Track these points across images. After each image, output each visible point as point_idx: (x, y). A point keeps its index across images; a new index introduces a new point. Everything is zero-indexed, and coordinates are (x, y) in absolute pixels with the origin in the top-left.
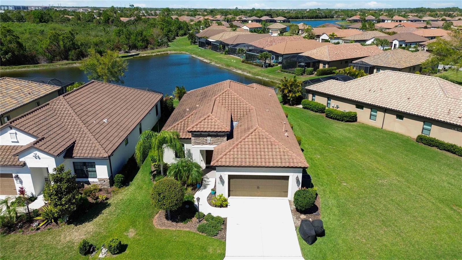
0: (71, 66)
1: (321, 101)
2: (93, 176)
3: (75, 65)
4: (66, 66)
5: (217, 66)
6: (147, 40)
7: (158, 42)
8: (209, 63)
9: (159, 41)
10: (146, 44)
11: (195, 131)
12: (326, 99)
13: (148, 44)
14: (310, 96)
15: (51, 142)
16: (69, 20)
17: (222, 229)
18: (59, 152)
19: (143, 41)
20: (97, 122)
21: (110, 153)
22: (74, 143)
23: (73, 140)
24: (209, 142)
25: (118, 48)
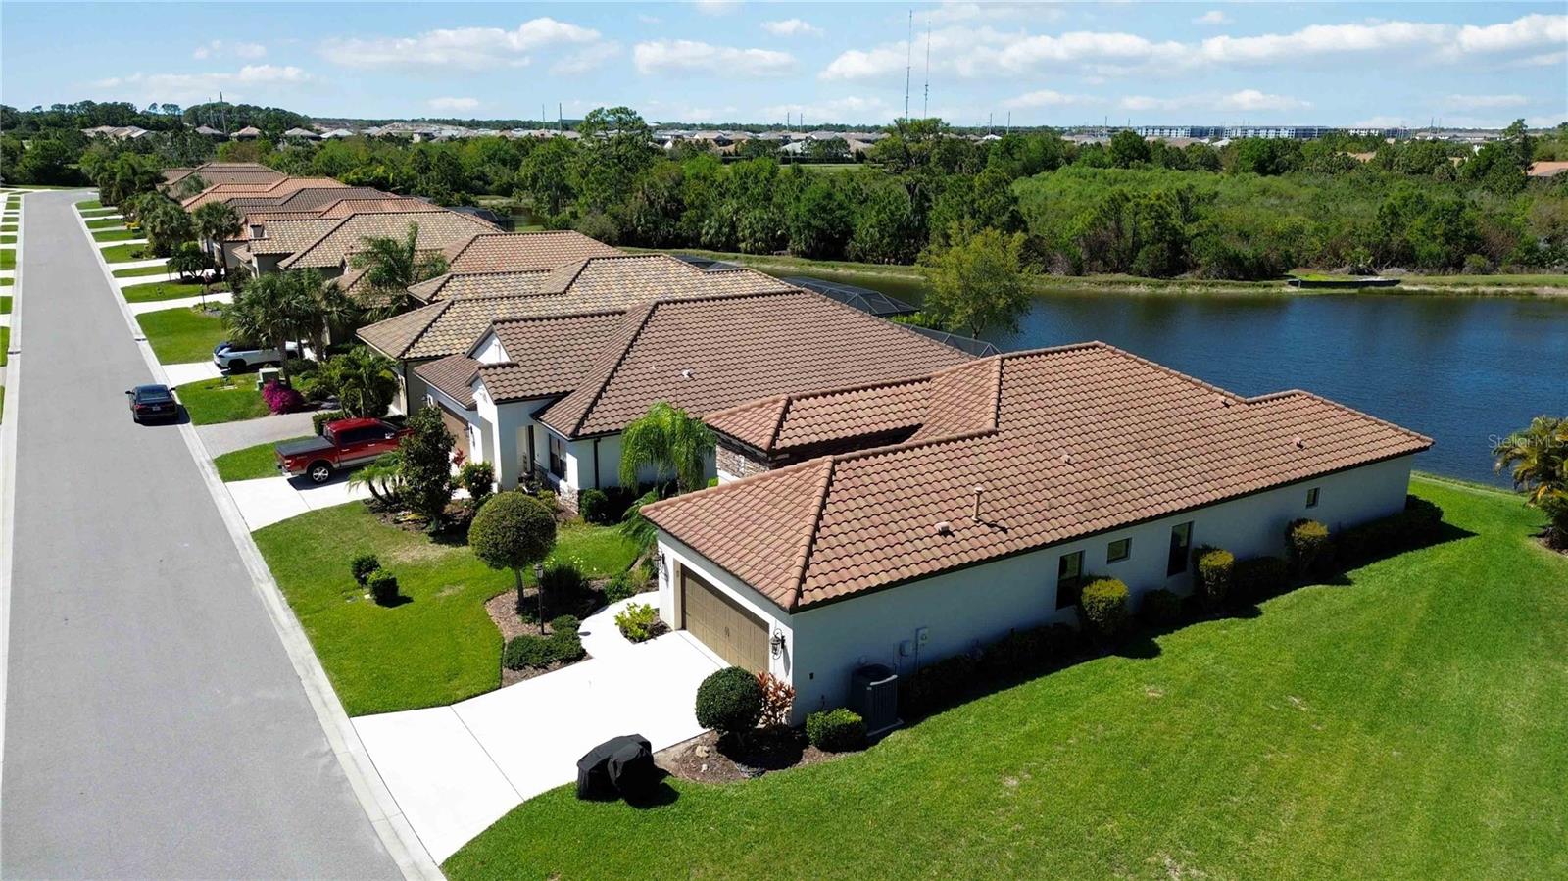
15: (519, 376)
16: (1351, 166)
17: (546, 669)
18: (504, 396)
19: (1449, 238)
20: (660, 369)
21: (588, 431)
22: (566, 394)
23: (569, 389)
24: (742, 470)
25: (1337, 255)
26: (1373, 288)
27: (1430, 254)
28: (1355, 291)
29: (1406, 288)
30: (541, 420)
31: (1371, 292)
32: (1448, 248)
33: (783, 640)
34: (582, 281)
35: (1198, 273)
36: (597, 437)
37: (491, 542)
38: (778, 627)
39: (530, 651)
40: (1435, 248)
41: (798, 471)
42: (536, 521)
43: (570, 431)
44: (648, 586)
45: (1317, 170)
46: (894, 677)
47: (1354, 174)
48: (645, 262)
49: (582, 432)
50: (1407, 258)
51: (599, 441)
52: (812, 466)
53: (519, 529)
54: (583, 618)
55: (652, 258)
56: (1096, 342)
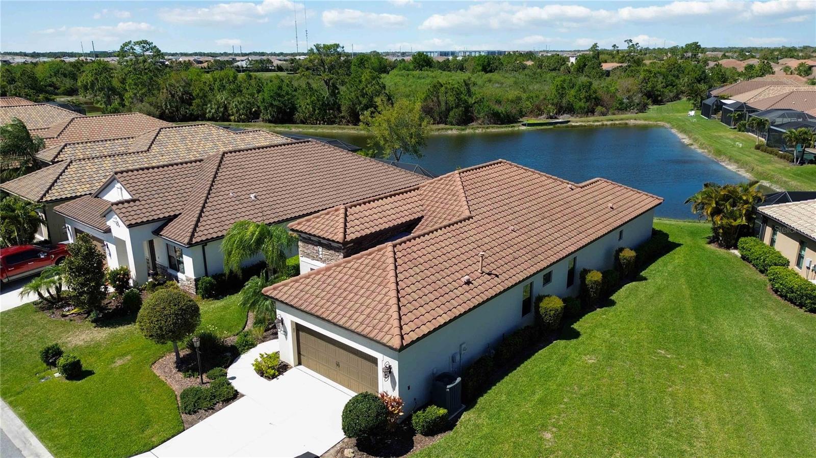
2: (182, 270)
6: (596, 99)
7: (621, 103)
9: (625, 101)
10: (594, 104)
12: (798, 244)
13: (597, 105)
14: (769, 230)
15: (141, 207)
16: (524, 67)
17: (213, 409)
18: (133, 222)
19: (588, 99)
20: (236, 195)
21: (199, 239)
22: (176, 216)
23: (177, 212)
24: (321, 256)
25: (539, 110)
26: (559, 125)
27: (580, 107)
28: (551, 127)
29: (573, 124)
30: (161, 235)
31: (559, 127)
32: (588, 104)
33: (390, 368)
34: (158, 143)
35: (479, 122)
36: (204, 243)
37: (157, 326)
38: (383, 360)
39: (199, 399)
40: (582, 104)
41: (370, 254)
42: (187, 308)
43: (186, 240)
44: (264, 338)
45: (510, 70)
46: (459, 379)
47: (526, 71)
48: (196, 129)
49: (194, 241)
50: (570, 110)
51: (206, 245)
52: (379, 250)
53: (177, 315)
54: (227, 367)
55: (200, 126)
56: (500, 160)
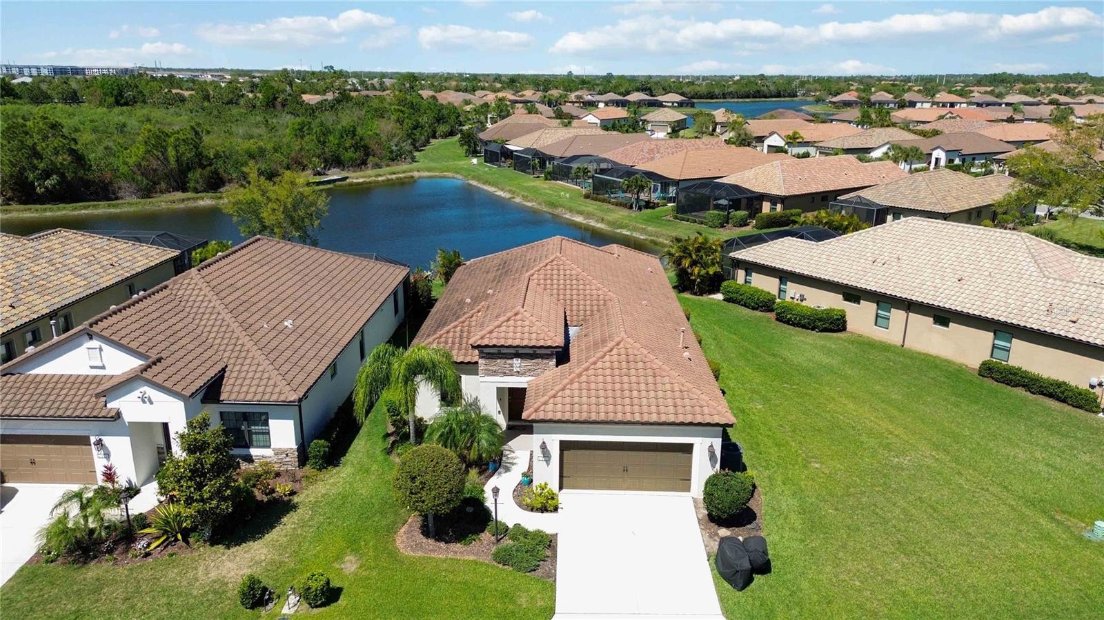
0: (191, 204)
1: (765, 285)
2: (262, 444)
3: (201, 203)
4: (182, 206)
5: (527, 206)
6: (366, 148)
7: (392, 152)
8: (509, 199)
9: (394, 148)
10: (364, 155)
11: (487, 346)
12: (777, 280)
13: (367, 155)
14: (741, 274)
17: (548, 557)
19: (356, 147)
20: (270, 326)
22: (222, 373)
23: (217, 369)
24: (517, 370)
25: (300, 164)
26: (337, 183)
27: (351, 159)
28: (330, 186)
32: (358, 154)
35: (234, 185)
40: (350, 154)
52: (617, 345)
